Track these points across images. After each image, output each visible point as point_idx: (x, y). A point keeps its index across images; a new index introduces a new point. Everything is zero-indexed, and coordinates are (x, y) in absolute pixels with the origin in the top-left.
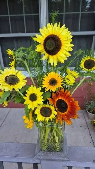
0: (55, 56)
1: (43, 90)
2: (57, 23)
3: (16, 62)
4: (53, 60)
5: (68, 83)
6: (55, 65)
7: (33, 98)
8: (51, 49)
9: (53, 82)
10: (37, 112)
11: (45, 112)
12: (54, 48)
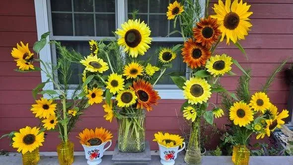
0: (135, 48)
1: (124, 77)
2: (137, 20)
3: (99, 52)
4: (134, 52)
5: (148, 73)
6: (136, 56)
7: (115, 83)
8: (131, 41)
9: (134, 71)
10: (118, 98)
11: (126, 97)
12: (135, 41)
